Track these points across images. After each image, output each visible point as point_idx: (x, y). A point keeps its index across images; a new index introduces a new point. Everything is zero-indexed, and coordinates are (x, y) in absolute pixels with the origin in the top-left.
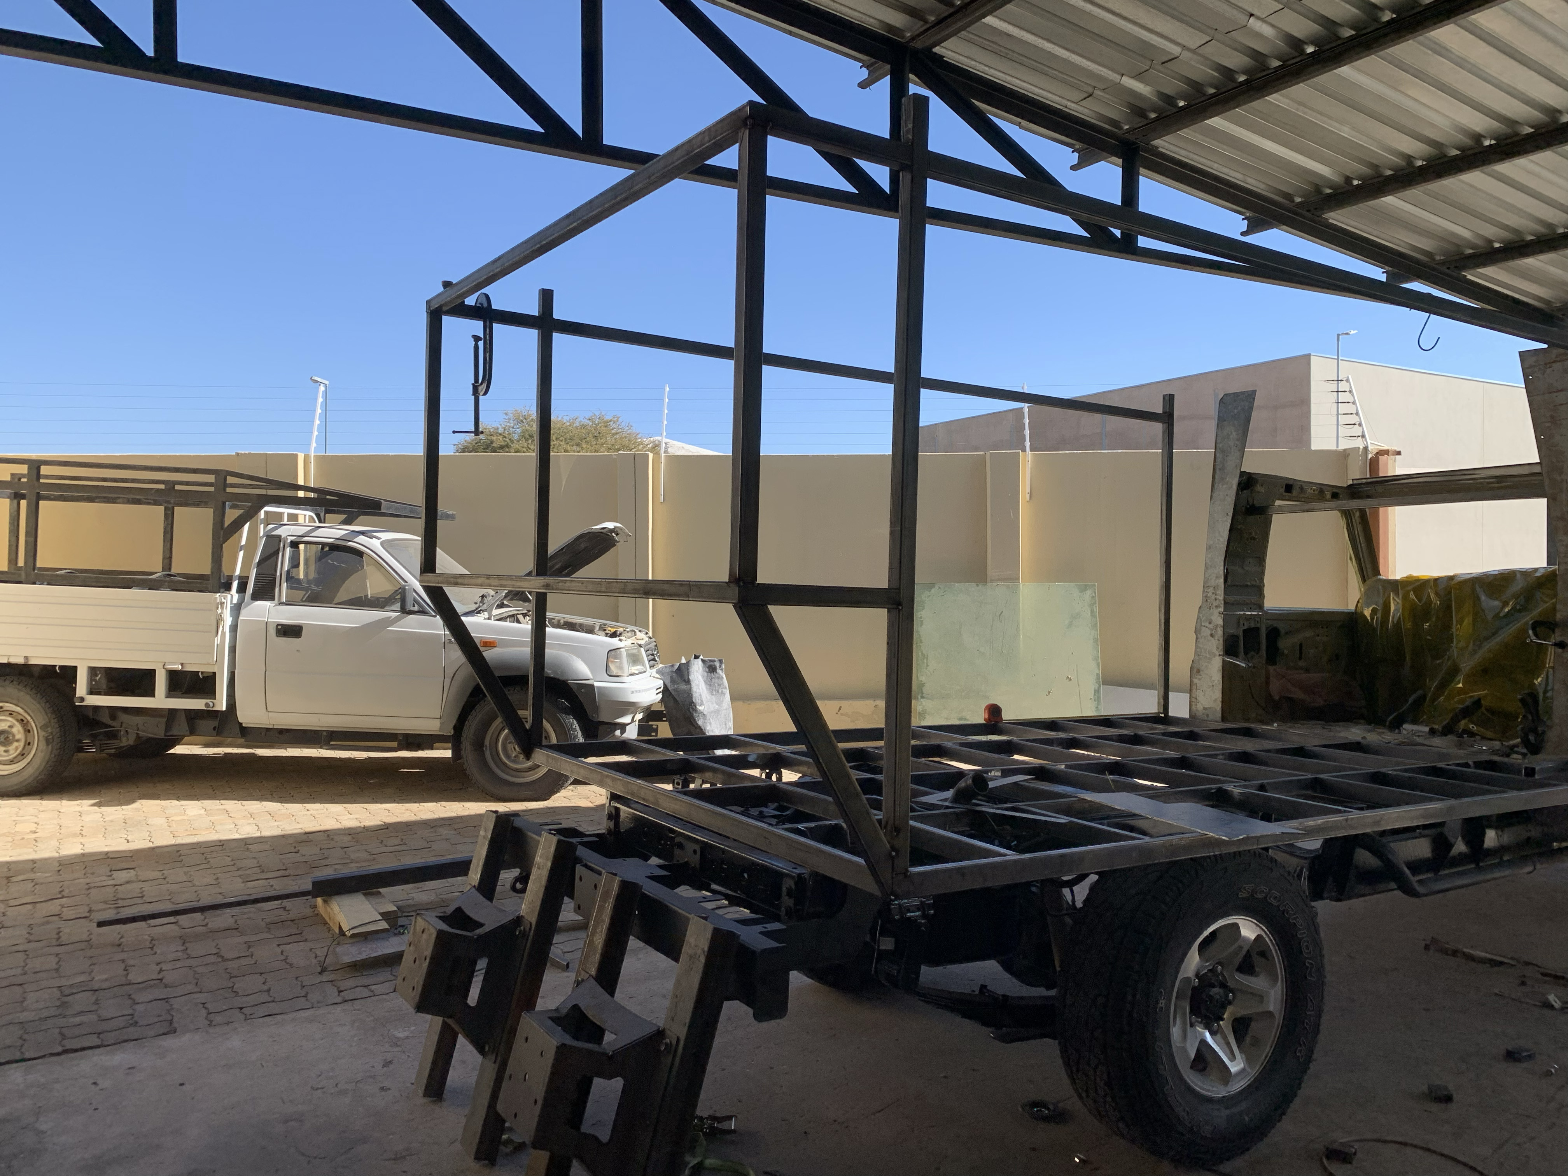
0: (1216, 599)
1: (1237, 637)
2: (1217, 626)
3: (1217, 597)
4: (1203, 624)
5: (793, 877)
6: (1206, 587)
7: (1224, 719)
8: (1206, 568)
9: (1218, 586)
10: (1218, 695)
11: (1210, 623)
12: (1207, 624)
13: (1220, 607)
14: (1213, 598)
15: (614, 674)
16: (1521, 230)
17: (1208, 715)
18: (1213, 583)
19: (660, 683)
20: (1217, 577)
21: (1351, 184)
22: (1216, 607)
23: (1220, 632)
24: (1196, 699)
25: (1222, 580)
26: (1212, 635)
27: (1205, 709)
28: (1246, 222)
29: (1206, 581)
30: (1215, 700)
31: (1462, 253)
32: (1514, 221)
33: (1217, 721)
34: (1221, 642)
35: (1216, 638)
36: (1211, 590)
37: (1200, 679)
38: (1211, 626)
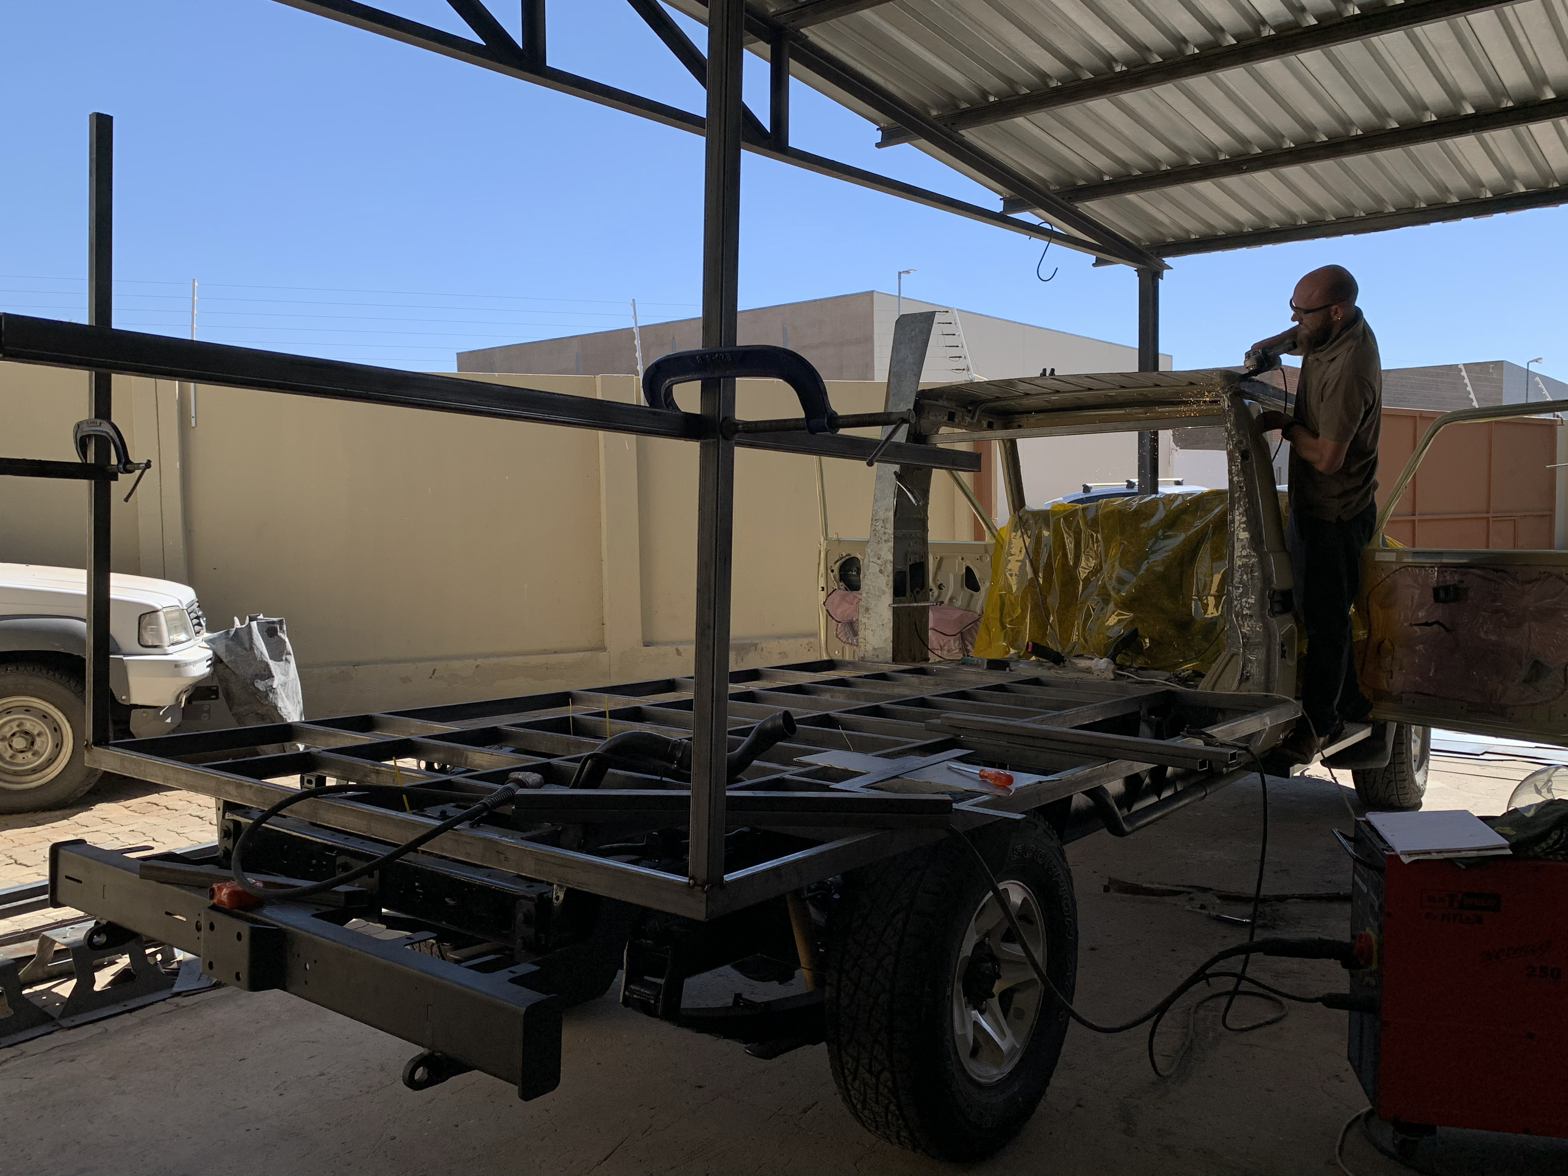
0: (885, 533)
1: (905, 573)
2: (886, 562)
3: (886, 530)
4: (871, 560)
5: (531, 899)
6: (874, 520)
7: (895, 660)
8: (876, 500)
9: (887, 519)
10: (888, 634)
11: (879, 559)
12: (875, 560)
13: (889, 541)
14: (882, 532)
15: (150, 644)
16: (1130, 164)
17: (877, 656)
18: (881, 514)
19: (210, 653)
20: (886, 510)
21: (987, 100)
22: (885, 541)
23: (890, 568)
24: (865, 639)
25: (892, 514)
26: (881, 571)
27: (874, 649)
28: (880, 132)
29: (875, 513)
30: (886, 640)
31: (1075, 185)
32: (1126, 154)
33: (887, 663)
34: (891, 578)
35: (886, 574)
36: (880, 523)
37: (868, 618)
38: (879, 562)
